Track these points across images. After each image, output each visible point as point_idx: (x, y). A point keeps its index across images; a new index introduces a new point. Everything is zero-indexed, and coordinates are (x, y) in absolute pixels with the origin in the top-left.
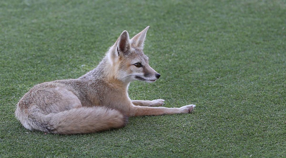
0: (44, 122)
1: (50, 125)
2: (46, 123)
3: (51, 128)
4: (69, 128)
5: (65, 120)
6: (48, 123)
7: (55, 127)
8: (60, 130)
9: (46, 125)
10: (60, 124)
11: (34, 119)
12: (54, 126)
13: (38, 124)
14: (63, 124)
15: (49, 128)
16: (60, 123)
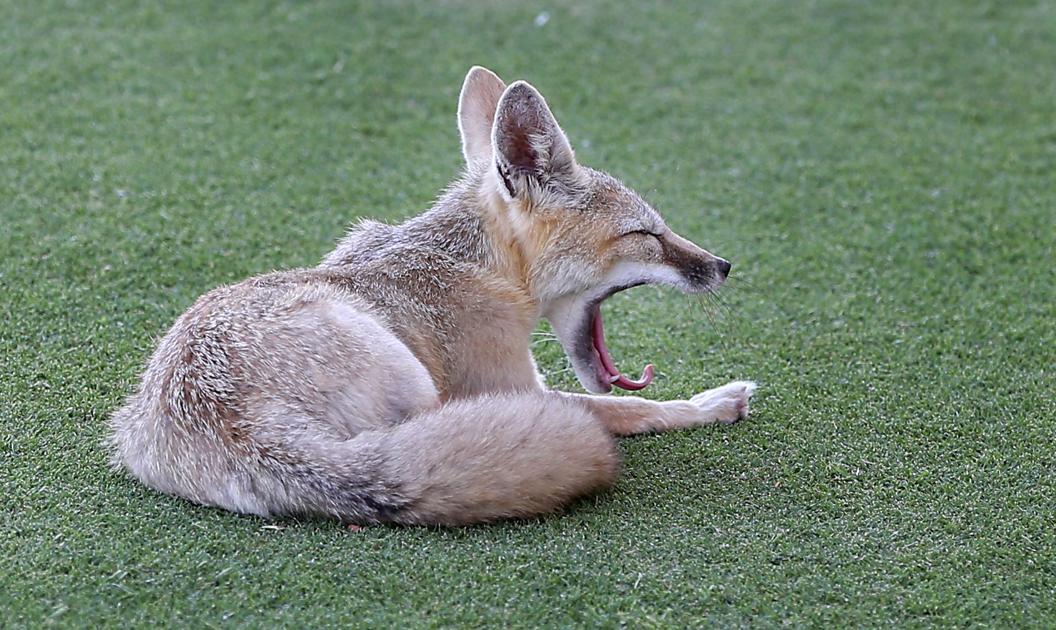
0: (354, 471)
1: (388, 486)
2: (366, 478)
3: (394, 498)
4: (473, 494)
5: (449, 456)
6: (376, 473)
7: (413, 490)
8: (435, 504)
9: (367, 484)
10: (436, 478)
11: (300, 462)
12: (407, 489)
13: (320, 483)
14: (446, 475)
15: (382, 499)
16: (431, 471)
